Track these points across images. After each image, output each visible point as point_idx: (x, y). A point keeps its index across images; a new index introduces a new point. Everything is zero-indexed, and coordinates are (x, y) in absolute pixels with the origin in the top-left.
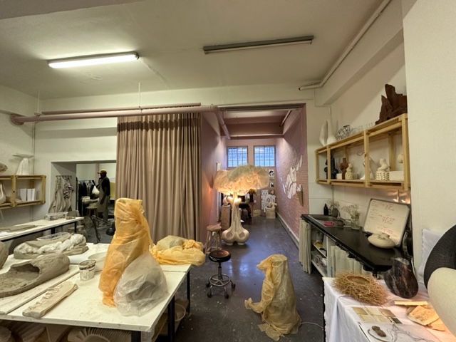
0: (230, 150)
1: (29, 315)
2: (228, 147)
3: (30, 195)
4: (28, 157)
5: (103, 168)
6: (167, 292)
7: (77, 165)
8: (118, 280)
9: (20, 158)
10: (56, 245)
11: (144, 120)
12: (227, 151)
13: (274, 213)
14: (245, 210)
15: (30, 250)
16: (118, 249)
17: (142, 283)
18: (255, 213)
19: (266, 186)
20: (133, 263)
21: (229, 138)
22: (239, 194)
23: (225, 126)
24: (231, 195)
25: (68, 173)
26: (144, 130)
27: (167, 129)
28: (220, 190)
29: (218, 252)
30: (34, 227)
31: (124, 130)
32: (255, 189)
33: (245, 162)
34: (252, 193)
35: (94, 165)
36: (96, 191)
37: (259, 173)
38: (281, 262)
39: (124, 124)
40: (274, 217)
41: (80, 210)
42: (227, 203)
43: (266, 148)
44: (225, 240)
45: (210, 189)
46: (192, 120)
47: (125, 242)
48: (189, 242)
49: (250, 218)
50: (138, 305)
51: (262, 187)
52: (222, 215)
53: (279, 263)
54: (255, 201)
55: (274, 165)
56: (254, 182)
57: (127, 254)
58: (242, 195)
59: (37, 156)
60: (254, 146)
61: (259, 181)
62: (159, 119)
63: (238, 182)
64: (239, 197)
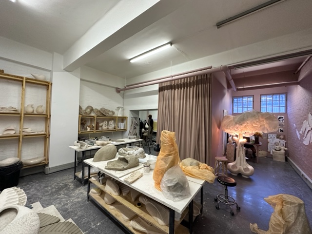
0: (235, 99)
1: (126, 182)
2: (233, 98)
3: (122, 126)
4: (122, 108)
5: (151, 113)
6: (189, 194)
7: (140, 112)
8: (162, 177)
9: (119, 108)
10: (133, 151)
11: (173, 84)
12: (233, 101)
13: (284, 157)
14: (250, 150)
15: (124, 152)
16: (162, 159)
17: (176, 182)
18: (261, 153)
19: (275, 130)
20: (170, 169)
21: (235, 90)
22: (244, 135)
23: (232, 80)
24: (237, 136)
25: (136, 116)
26: (173, 90)
27: (187, 88)
28: (227, 131)
29: (225, 177)
30: (124, 141)
31: (162, 90)
32: (261, 132)
33: (251, 109)
34: (257, 136)
35: (146, 111)
36: (147, 126)
37: (267, 119)
38: (294, 203)
39: (162, 87)
40: (284, 161)
41: (140, 135)
42: (232, 141)
43: (274, 96)
44: (230, 170)
45: (218, 130)
46: (205, 80)
47: (166, 156)
48: (203, 165)
49: (255, 157)
50: (173, 195)
51: (270, 131)
52: (227, 150)
53: (291, 203)
54: (261, 143)
55: (284, 112)
56: (261, 126)
57: (167, 163)
58: (248, 136)
59: (124, 107)
60: (261, 95)
61: (266, 126)
62: (183, 81)
63: (244, 125)
64: (244, 138)
